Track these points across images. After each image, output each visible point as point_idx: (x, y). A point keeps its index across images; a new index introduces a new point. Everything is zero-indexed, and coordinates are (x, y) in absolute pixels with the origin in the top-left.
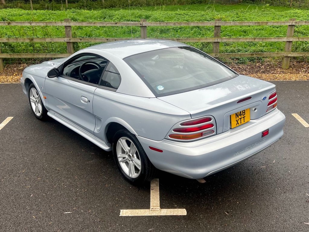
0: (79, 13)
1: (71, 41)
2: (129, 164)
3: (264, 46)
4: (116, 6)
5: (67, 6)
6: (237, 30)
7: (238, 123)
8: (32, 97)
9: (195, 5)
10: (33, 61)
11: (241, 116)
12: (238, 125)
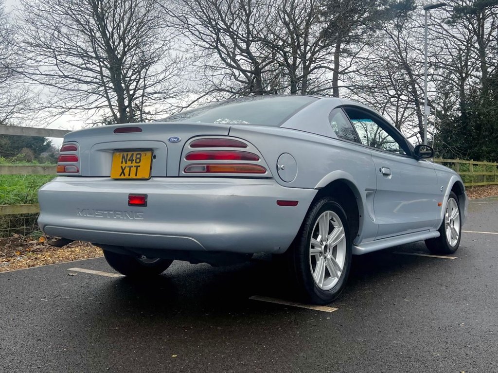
7: (123, 172)
11: (132, 163)
12: (122, 177)
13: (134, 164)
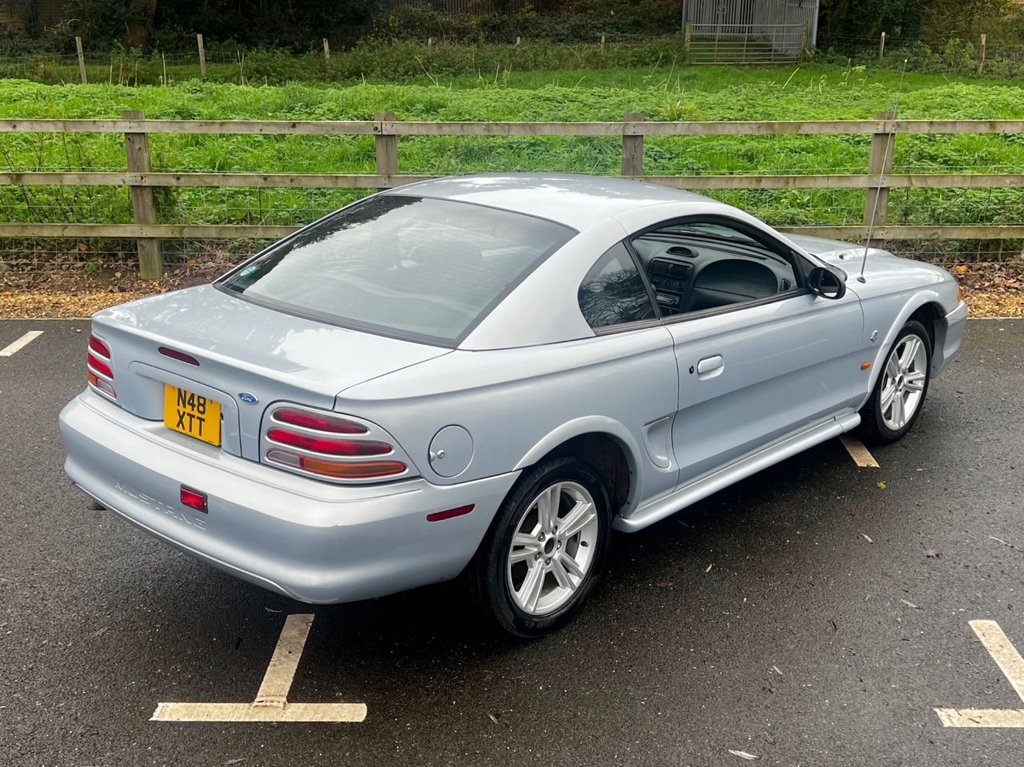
0: (214, 94)
1: (147, 182)
3: (802, 206)
4: (372, 71)
5: (203, 72)
6: (725, 150)
9: (645, 69)
10: (28, 248)
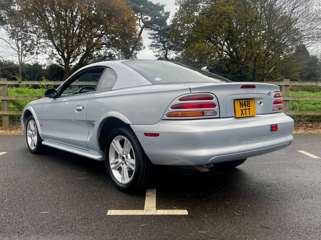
2: (122, 168)
7: (242, 113)
8: (29, 132)
11: (246, 107)
12: (243, 116)
13: (247, 108)
